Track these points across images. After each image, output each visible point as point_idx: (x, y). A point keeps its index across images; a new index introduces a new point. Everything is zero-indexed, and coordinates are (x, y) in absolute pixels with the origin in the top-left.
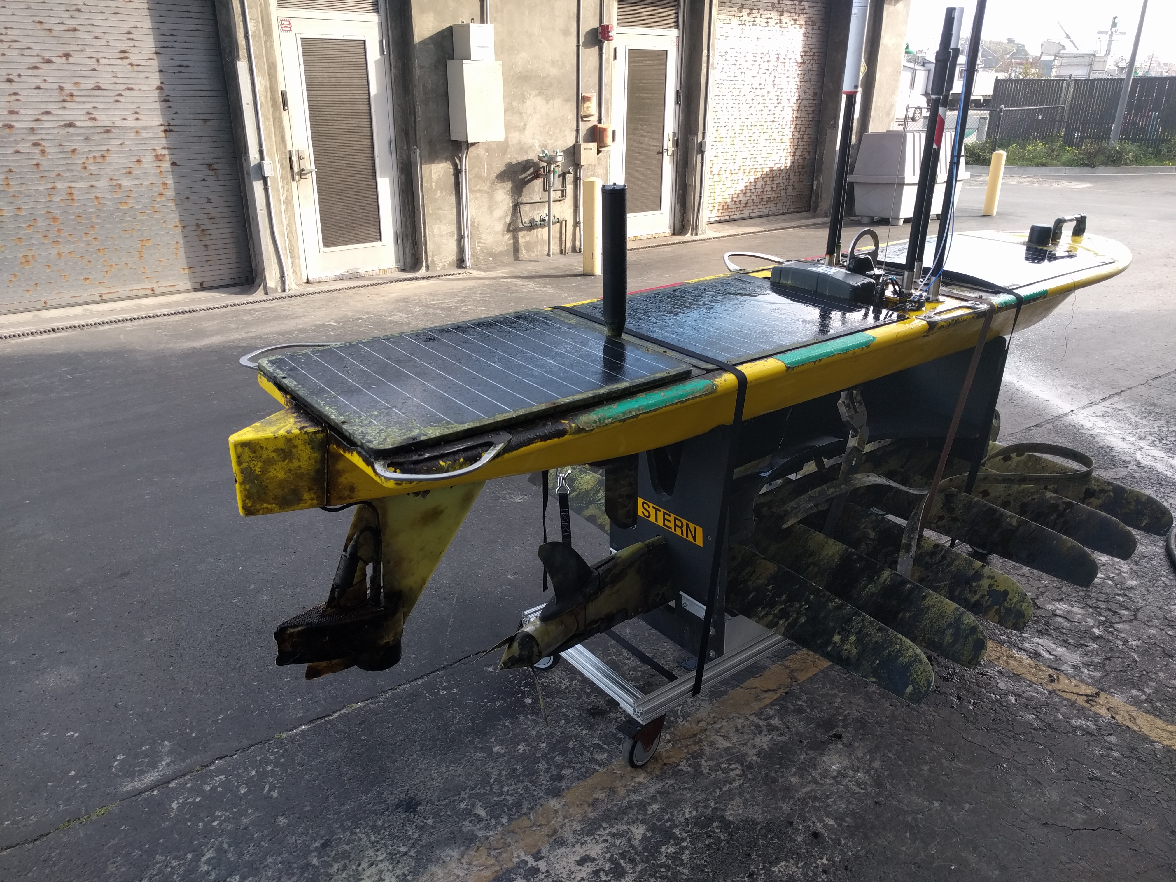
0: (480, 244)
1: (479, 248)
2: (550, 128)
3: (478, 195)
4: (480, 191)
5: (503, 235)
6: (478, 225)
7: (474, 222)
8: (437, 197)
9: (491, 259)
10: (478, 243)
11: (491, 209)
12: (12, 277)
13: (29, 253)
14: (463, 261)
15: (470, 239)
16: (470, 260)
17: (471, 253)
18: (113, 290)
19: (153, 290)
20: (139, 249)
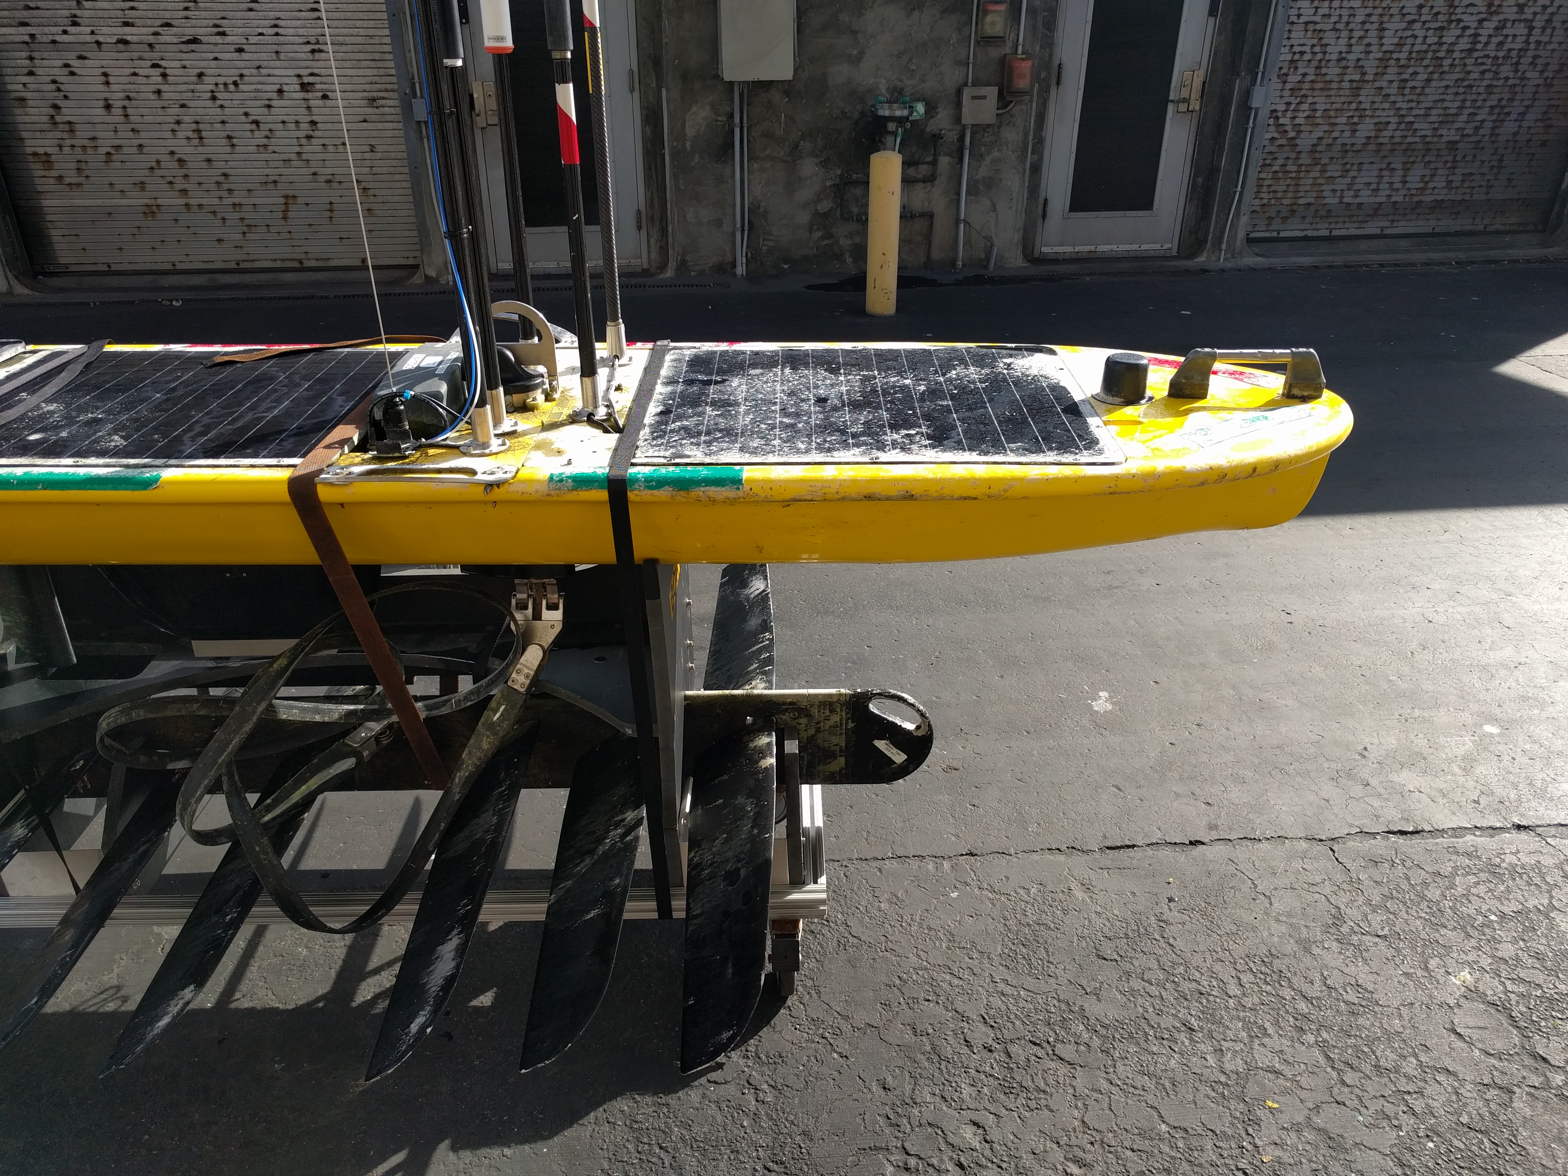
0: (768, 243)
1: (765, 248)
4: (772, 159)
6: (762, 211)
7: (756, 208)
9: (786, 266)
11: (790, 187)
12: (135, 231)
13: (152, 202)
14: (734, 265)
15: (746, 233)
16: (744, 266)
17: (749, 254)
18: (251, 257)
19: (301, 263)
20: (283, 207)
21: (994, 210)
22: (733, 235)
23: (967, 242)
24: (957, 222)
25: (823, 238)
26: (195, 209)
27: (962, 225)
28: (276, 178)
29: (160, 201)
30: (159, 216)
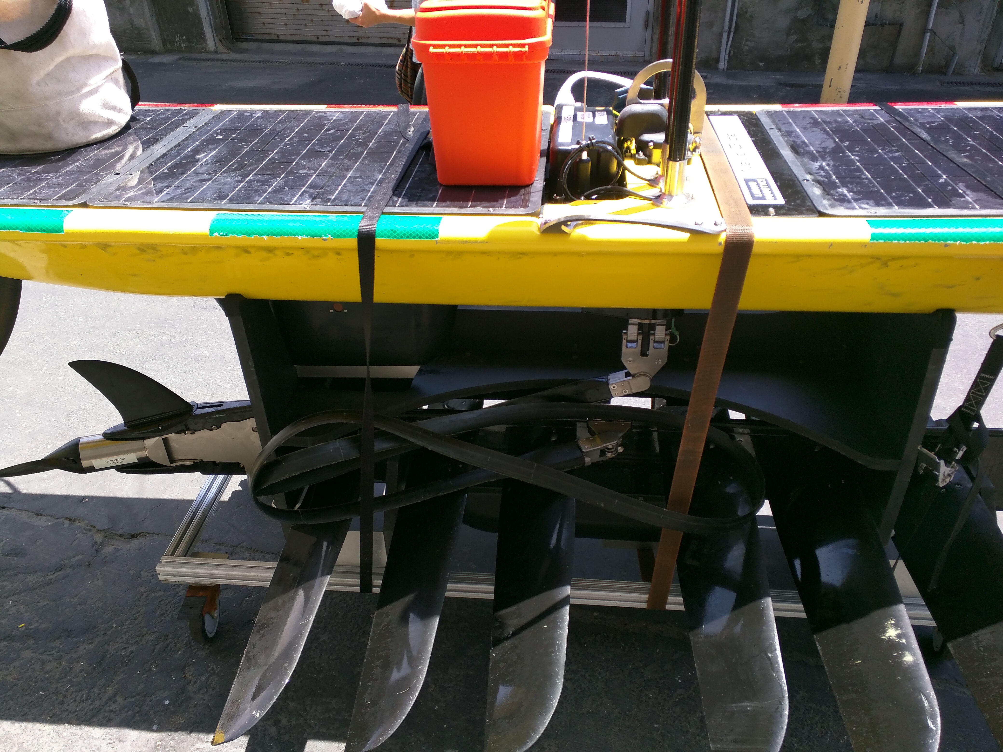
0: (749, 43)
5: (788, 34)
6: (751, 16)
9: (761, 64)
10: (747, 40)
14: (717, 60)
15: (732, 34)
16: (726, 61)
17: (732, 52)
21: (962, 22)
22: (721, 35)
23: (931, 49)
24: (924, 31)
25: (797, 41)
27: (928, 34)
30: (311, 1)
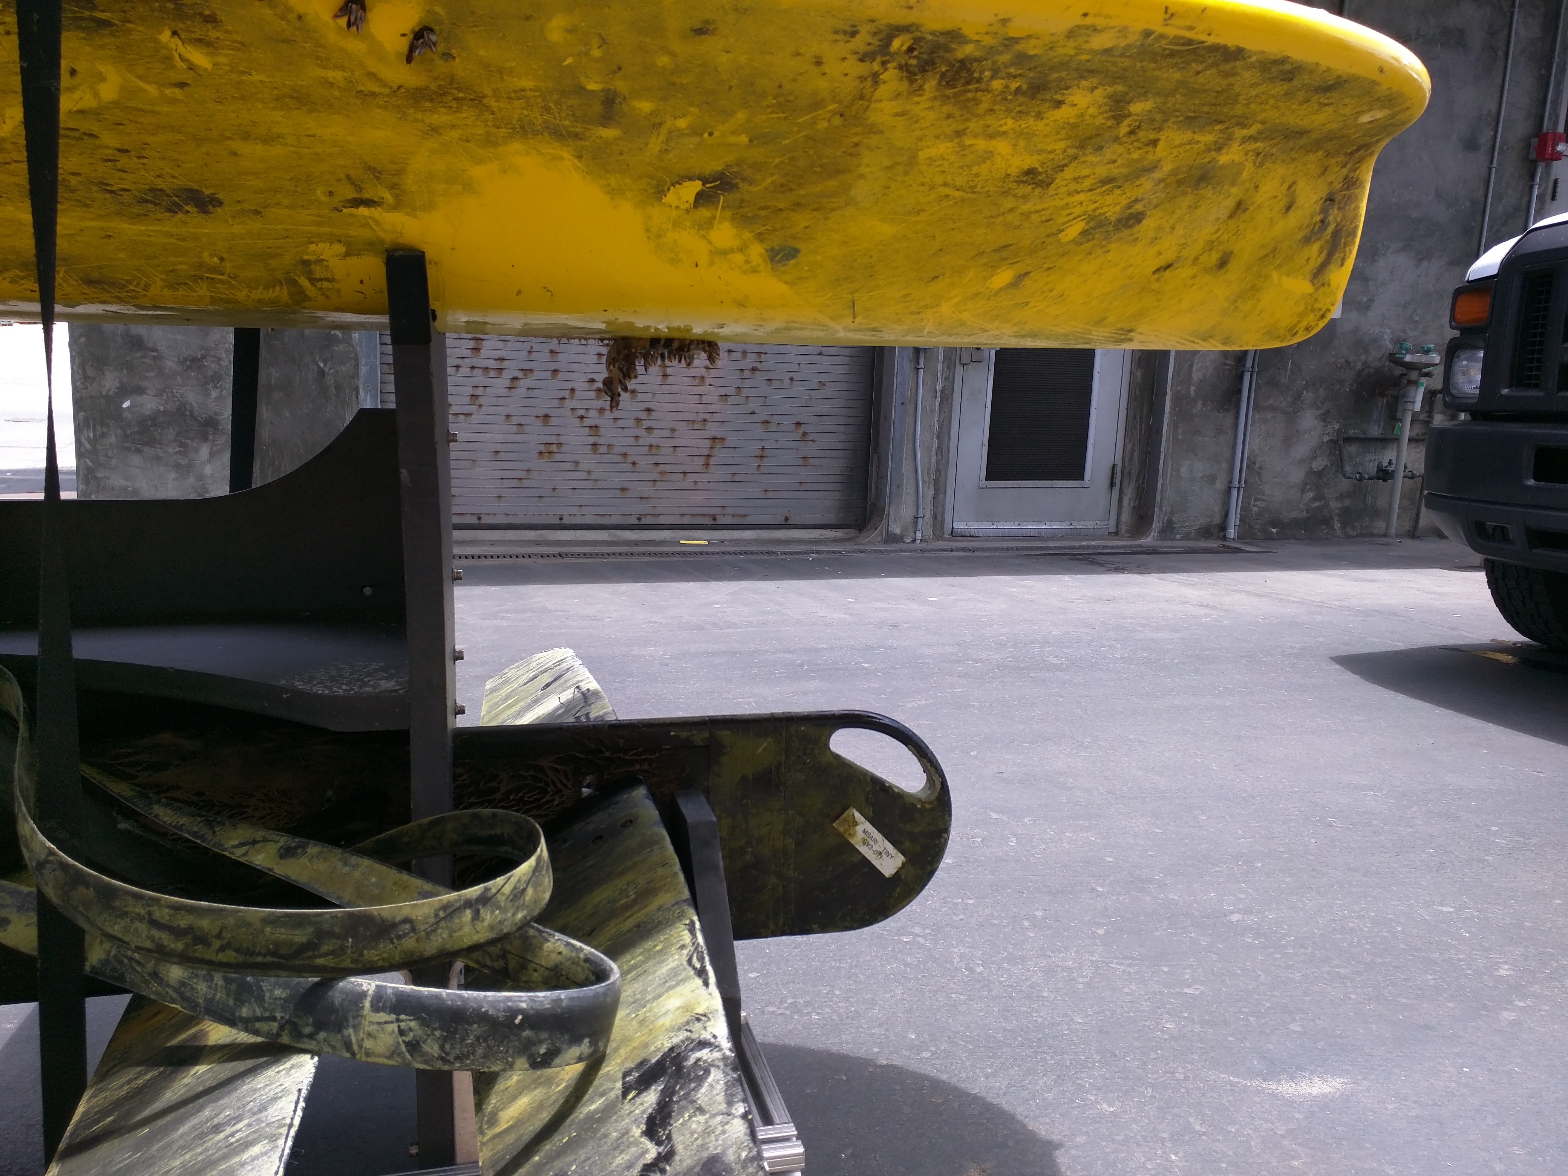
0: (1258, 503)
1: (1255, 509)
2: (1415, 311)
3: (1269, 416)
4: (1274, 409)
5: (1303, 491)
6: (1260, 468)
7: (1254, 463)
8: (1195, 411)
9: (1274, 531)
10: (1256, 499)
11: (1288, 441)
12: (523, 475)
13: (553, 440)
14: (1223, 527)
15: (1242, 488)
16: (1236, 528)
18: (658, 511)
19: (715, 519)
20: (706, 452)
22: (1229, 492)
26: (602, 450)
28: (707, 416)
29: (562, 439)
30: (557, 457)
